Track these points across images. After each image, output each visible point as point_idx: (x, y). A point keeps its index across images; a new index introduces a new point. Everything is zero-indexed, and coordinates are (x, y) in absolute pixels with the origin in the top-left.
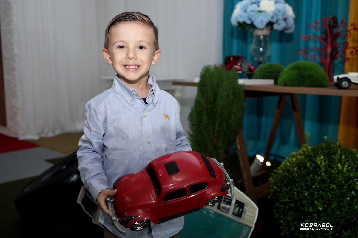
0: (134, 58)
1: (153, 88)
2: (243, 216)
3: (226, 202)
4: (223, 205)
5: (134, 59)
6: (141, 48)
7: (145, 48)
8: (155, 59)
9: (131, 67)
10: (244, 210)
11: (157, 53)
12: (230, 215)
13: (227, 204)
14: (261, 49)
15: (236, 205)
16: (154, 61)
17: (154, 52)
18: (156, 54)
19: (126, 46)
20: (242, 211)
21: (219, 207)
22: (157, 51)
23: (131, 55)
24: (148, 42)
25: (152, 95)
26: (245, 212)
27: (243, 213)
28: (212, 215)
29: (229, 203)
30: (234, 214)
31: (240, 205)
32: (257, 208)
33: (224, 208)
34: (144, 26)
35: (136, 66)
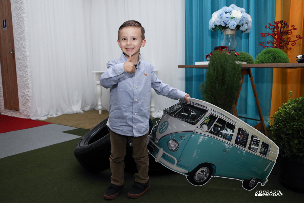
1: (140, 61)
2: (267, 154)
3: (255, 144)
4: (252, 146)
6: (134, 39)
7: (136, 39)
8: (143, 44)
9: (129, 49)
10: (269, 150)
12: (257, 153)
13: (255, 145)
15: (263, 146)
17: (142, 41)
19: (127, 39)
20: (267, 150)
21: (249, 148)
22: (144, 40)
23: (129, 44)
24: (138, 36)
26: (269, 151)
27: (268, 152)
28: (244, 154)
29: (257, 145)
30: (260, 152)
31: (265, 146)
32: (279, 149)
33: (253, 148)
35: (132, 48)
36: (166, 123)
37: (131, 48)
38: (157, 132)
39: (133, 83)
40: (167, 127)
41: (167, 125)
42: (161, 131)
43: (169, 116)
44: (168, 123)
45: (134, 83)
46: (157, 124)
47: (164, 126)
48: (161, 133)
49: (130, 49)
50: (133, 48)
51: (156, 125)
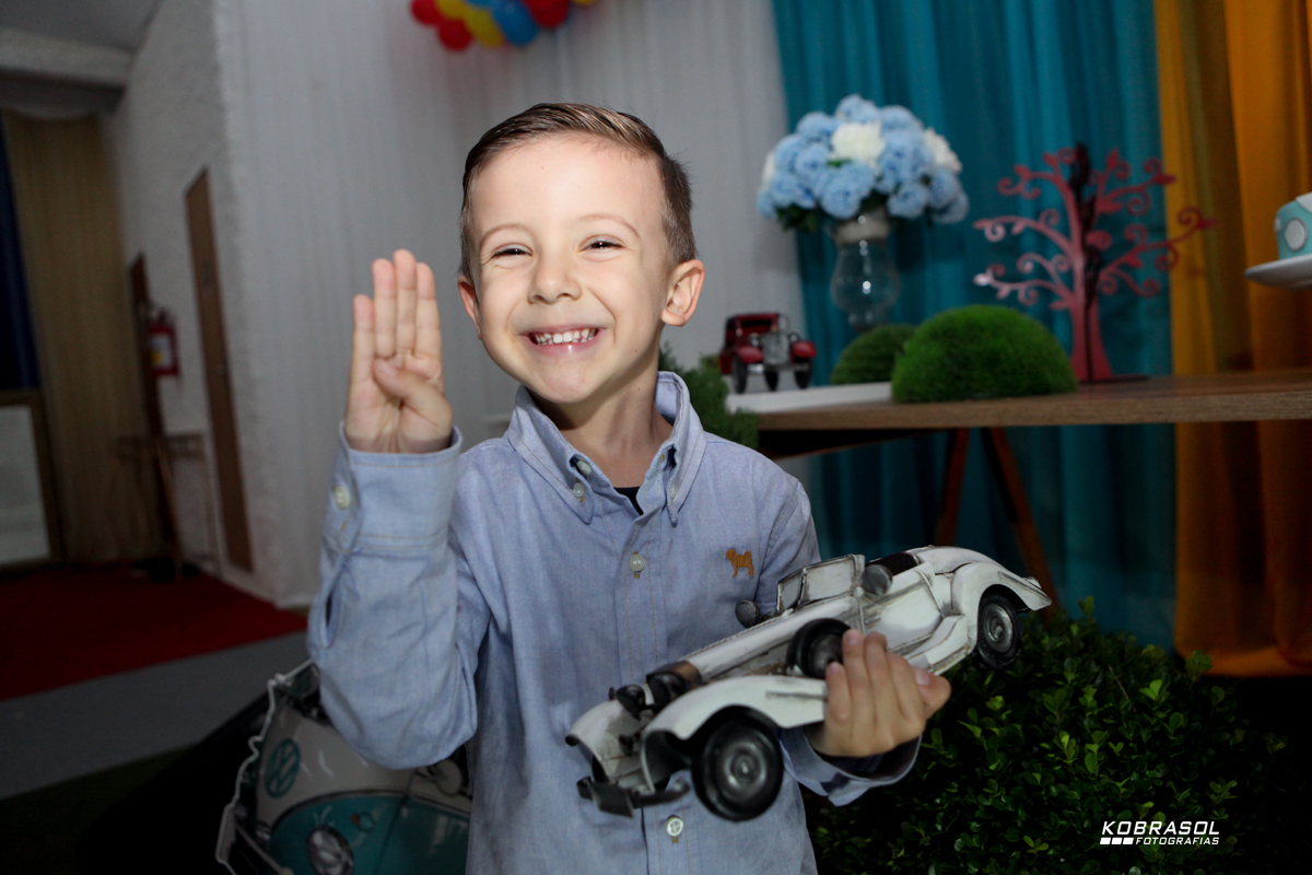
0: (566, 295)
1: (675, 440)
5: (567, 299)
8: (677, 301)
9: (558, 338)
11: (690, 273)
14: (867, 286)
16: (672, 308)
17: (669, 271)
18: (687, 280)
19: (531, 244)
22: (688, 267)
23: (550, 285)
24: (630, 221)
25: (665, 469)
34: (607, 151)
35: (581, 329)
36: (289, 749)
37: (574, 329)
38: (261, 793)
39: (617, 653)
40: (295, 769)
41: (293, 759)
42: (273, 787)
43: (297, 715)
44: (296, 751)
45: (624, 656)
46: (256, 753)
47: (284, 761)
48: (275, 795)
49: (568, 337)
50: (596, 331)
51: (251, 759)
